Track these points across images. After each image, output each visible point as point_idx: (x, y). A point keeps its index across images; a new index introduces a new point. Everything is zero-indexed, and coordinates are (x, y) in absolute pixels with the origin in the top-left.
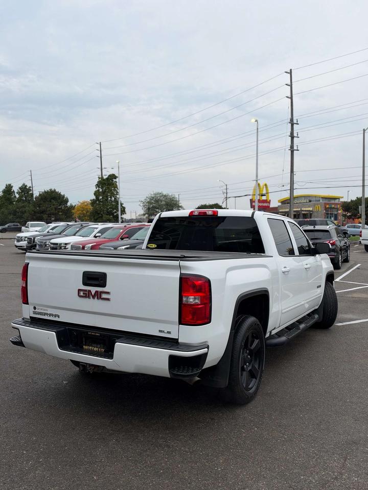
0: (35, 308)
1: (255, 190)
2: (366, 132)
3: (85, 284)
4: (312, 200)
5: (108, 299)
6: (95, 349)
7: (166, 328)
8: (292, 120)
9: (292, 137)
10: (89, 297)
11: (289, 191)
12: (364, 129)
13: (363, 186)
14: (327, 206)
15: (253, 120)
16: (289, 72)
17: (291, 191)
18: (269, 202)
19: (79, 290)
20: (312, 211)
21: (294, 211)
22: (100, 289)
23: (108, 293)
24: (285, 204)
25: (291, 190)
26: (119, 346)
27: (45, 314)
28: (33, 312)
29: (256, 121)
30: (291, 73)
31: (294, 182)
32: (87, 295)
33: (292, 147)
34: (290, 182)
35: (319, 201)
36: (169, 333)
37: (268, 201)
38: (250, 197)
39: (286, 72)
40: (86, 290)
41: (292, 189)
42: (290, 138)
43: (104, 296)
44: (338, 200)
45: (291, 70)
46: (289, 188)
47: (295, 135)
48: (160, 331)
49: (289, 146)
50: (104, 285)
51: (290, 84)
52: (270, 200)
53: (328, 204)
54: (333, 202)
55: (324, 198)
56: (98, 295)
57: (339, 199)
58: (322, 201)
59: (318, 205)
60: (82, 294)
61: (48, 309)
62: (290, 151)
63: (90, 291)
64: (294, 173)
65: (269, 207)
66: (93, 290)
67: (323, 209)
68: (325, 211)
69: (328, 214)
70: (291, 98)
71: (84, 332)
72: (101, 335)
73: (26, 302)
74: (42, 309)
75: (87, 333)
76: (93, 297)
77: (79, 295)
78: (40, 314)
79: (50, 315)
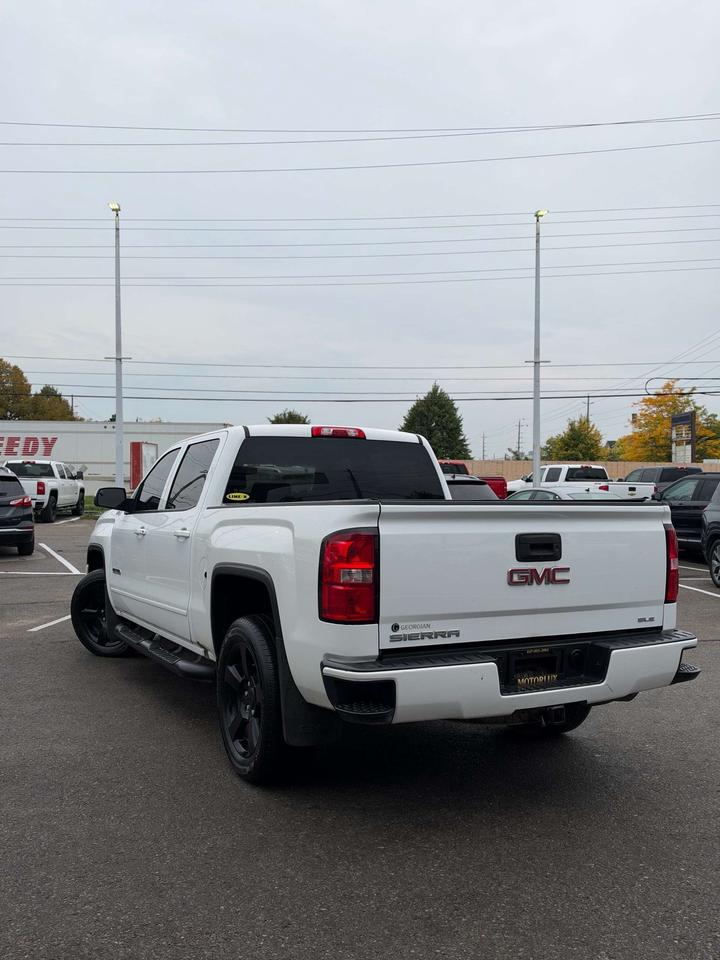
0: (395, 628)
3: (521, 557)
5: (568, 581)
6: (541, 679)
10: (531, 583)
19: (512, 573)
22: (551, 565)
23: (567, 570)
26: (619, 657)
27: (423, 636)
28: (392, 637)
40: (525, 571)
43: (559, 576)
48: (640, 620)
50: (557, 557)
56: (550, 577)
60: (516, 578)
61: (432, 623)
63: (534, 571)
66: (540, 567)
71: (518, 653)
72: (551, 651)
73: (372, 619)
74: (414, 627)
75: (525, 652)
76: (539, 582)
77: (511, 583)
78: (411, 637)
79: (437, 635)
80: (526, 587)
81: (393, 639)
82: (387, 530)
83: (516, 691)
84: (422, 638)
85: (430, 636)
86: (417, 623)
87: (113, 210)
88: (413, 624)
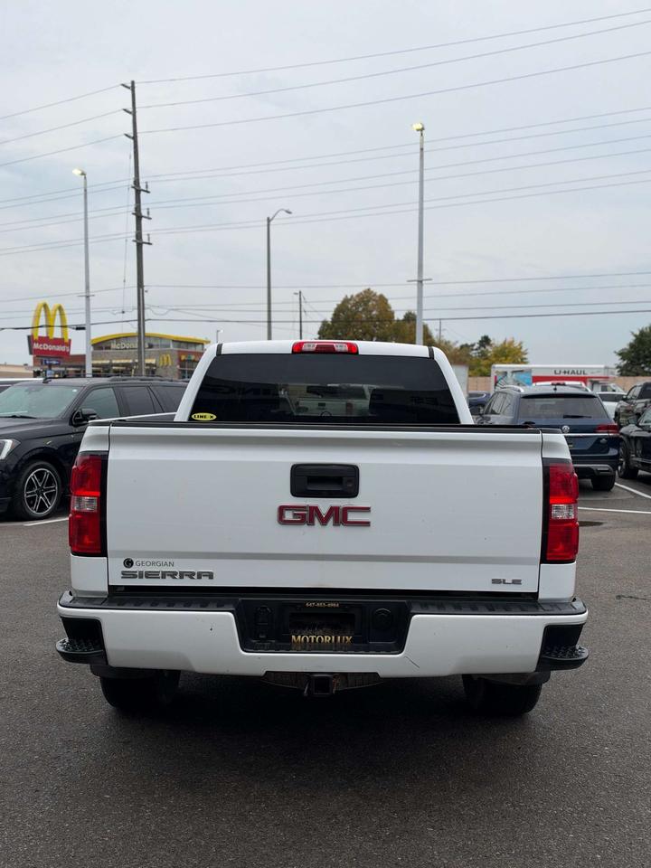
0: (129, 563)
1: (37, 317)
2: (272, 223)
4: (154, 343)
5: (367, 524)
6: (327, 639)
7: (508, 573)
8: (137, 182)
9: (139, 217)
10: (311, 523)
11: (137, 323)
12: (268, 219)
13: (269, 322)
14: (183, 358)
15: (77, 172)
16: (130, 85)
17: (139, 325)
18: (69, 344)
19: (282, 510)
20: (155, 365)
21: (147, 365)
22: (342, 503)
23: (367, 510)
24: (102, 348)
25: (139, 320)
26: (421, 623)
27: (164, 575)
28: (123, 573)
29: (83, 174)
30: (133, 88)
31: (146, 306)
32: (308, 517)
33: (139, 236)
34: (136, 305)
35: (169, 346)
36: (517, 582)
37: (66, 341)
38: (29, 332)
39: (123, 85)
40: (303, 508)
41: (141, 320)
42: (134, 217)
43: (352, 517)
44: (200, 346)
45: (133, 83)
46: (136, 318)
47: (144, 213)
48: (495, 581)
49: (134, 234)
50: (353, 493)
51: (131, 110)
52: (70, 340)
53: (184, 353)
54: (192, 349)
55: (178, 342)
56: (339, 517)
57: (203, 344)
58: (174, 347)
59: (166, 354)
61: (176, 561)
62: (135, 244)
63: (316, 509)
64: (145, 289)
65: (67, 353)
66: (324, 505)
67: (176, 362)
68: (178, 367)
69: (184, 371)
70: (135, 138)
71: (294, 605)
72: (342, 605)
73: (99, 552)
74: (153, 564)
75: (303, 605)
76: (324, 522)
77: (281, 520)
78: (149, 575)
79: (182, 575)
80: (305, 527)
81: (125, 575)
82: (117, 456)
83: (288, 649)
84: (164, 577)
85: (173, 575)
86: (155, 560)
87: (418, 130)
88: (151, 560)
